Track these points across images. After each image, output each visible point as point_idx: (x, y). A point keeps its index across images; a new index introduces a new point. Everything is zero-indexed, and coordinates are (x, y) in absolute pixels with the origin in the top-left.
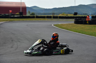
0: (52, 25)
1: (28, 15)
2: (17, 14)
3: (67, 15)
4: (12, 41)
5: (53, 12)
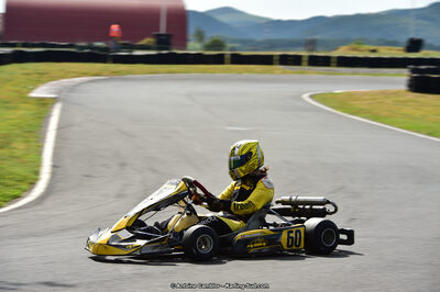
0: (305, 96)
1: (194, 47)
2: (144, 42)
3: (374, 51)
4: (123, 165)
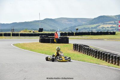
0: (12, 45)
3: (30, 32)
5: (13, 28)
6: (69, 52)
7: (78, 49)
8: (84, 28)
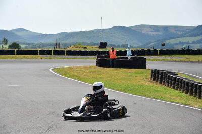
0: (50, 69)
3: (85, 48)
6: (143, 82)
7: (159, 77)
8: (180, 42)
